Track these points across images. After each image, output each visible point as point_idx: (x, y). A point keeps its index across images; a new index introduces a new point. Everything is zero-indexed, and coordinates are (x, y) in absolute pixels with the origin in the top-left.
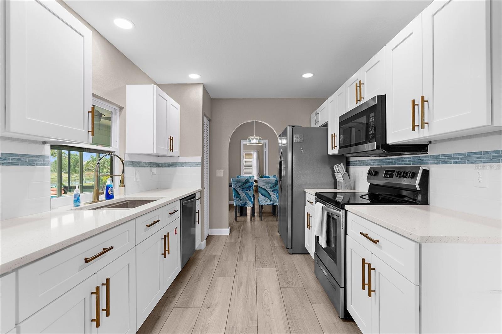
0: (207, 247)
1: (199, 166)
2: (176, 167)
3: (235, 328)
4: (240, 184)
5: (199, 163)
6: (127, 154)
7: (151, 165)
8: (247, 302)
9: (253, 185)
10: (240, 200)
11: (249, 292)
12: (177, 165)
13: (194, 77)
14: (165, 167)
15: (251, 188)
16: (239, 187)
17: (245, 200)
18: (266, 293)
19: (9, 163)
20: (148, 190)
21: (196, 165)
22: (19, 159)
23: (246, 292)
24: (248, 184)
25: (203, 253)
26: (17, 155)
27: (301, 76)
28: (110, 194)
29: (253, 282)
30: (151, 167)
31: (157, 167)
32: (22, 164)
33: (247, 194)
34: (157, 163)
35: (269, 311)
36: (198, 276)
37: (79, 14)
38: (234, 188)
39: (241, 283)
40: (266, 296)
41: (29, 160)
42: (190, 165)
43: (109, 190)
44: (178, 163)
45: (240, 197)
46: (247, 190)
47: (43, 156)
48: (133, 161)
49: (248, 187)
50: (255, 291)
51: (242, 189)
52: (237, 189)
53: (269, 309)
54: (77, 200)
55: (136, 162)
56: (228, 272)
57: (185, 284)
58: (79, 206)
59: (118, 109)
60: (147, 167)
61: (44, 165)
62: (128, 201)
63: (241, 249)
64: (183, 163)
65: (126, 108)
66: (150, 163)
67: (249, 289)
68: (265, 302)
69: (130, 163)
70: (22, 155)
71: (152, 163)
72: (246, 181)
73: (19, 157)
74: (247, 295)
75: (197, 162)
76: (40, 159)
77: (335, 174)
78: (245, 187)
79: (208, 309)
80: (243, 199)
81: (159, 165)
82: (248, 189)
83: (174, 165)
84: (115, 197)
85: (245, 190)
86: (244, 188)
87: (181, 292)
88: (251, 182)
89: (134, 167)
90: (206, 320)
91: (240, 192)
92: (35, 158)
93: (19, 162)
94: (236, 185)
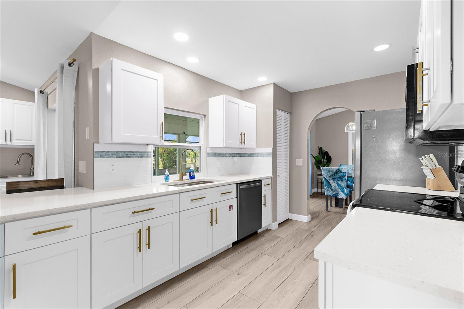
0: (279, 228)
1: (271, 156)
2: (253, 156)
3: (244, 297)
4: (331, 173)
5: (270, 153)
6: (209, 148)
7: (234, 155)
8: (270, 282)
9: (345, 176)
10: (331, 190)
11: (280, 275)
12: (254, 155)
13: (262, 80)
14: (246, 156)
15: (344, 178)
16: (330, 177)
17: (336, 190)
18: (295, 282)
19: (129, 156)
20: (230, 175)
21: (268, 155)
22: (134, 154)
23: (278, 274)
24: (340, 174)
25: (271, 232)
26: (133, 152)
27: (373, 50)
28: (192, 176)
29: (292, 269)
30: (233, 156)
31: (240, 156)
32: (136, 157)
33: (339, 185)
34: (240, 153)
35: (283, 298)
36: (252, 249)
37: (171, 62)
38: (324, 177)
39: (280, 266)
40: (292, 284)
41: (139, 155)
42: (264, 155)
43: (191, 173)
44: (255, 153)
45: (331, 187)
46: (338, 181)
47: (148, 152)
48: (215, 153)
49: (340, 177)
50: (286, 277)
51: (333, 179)
52: (327, 179)
53: (284, 296)
54: (167, 179)
55: (218, 153)
56: (277, 253)
57: (238, 252)
58: (168, 182)
59: (203, 116)
60: (229, 156)
61: (148, 157)
62: (206, 181)
63: (308, 238)
64: (258, 153)
65: (208, 115)
66: (233, 153)
67: (282, 273)
68: (286, 289)
69: (212, 154)
70: (136, 152)
71: (235, 153)
72: (337, 171)
73: (134, 153)
74: (276, 277)
75: (269, 153)
76: (145, 154)
77: (422, 167)
78: (336, 176)
79: (237, 275)
80: (334, 190)
81: (241, 155)
82: (340, 180)
83: (251, 155)
84: (195, 178)
85: (337, 180)
86: (336, 178)
87: (231, 256)
88: (343, 172)
89: (216, 157)
90: (229, 282)
91: (331, 182)
92: (143, 153)
93: (134, 156)
94: (327, 174)
